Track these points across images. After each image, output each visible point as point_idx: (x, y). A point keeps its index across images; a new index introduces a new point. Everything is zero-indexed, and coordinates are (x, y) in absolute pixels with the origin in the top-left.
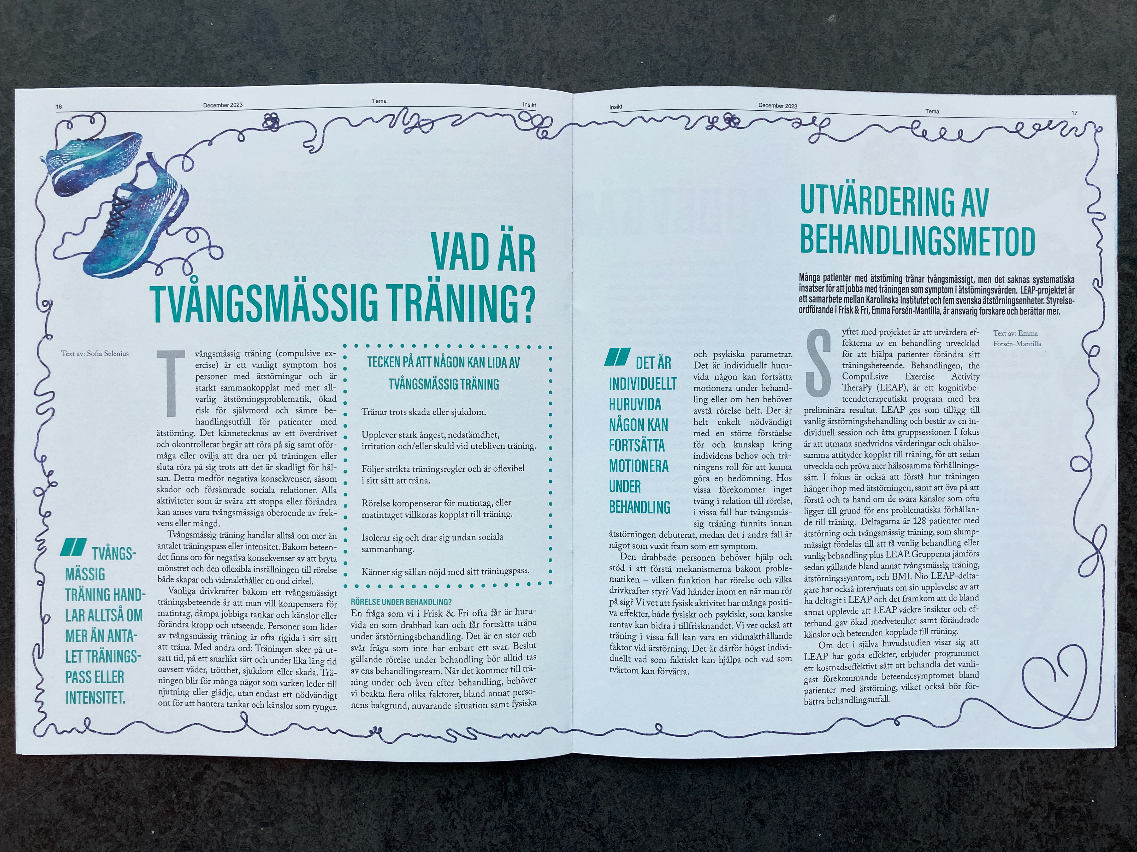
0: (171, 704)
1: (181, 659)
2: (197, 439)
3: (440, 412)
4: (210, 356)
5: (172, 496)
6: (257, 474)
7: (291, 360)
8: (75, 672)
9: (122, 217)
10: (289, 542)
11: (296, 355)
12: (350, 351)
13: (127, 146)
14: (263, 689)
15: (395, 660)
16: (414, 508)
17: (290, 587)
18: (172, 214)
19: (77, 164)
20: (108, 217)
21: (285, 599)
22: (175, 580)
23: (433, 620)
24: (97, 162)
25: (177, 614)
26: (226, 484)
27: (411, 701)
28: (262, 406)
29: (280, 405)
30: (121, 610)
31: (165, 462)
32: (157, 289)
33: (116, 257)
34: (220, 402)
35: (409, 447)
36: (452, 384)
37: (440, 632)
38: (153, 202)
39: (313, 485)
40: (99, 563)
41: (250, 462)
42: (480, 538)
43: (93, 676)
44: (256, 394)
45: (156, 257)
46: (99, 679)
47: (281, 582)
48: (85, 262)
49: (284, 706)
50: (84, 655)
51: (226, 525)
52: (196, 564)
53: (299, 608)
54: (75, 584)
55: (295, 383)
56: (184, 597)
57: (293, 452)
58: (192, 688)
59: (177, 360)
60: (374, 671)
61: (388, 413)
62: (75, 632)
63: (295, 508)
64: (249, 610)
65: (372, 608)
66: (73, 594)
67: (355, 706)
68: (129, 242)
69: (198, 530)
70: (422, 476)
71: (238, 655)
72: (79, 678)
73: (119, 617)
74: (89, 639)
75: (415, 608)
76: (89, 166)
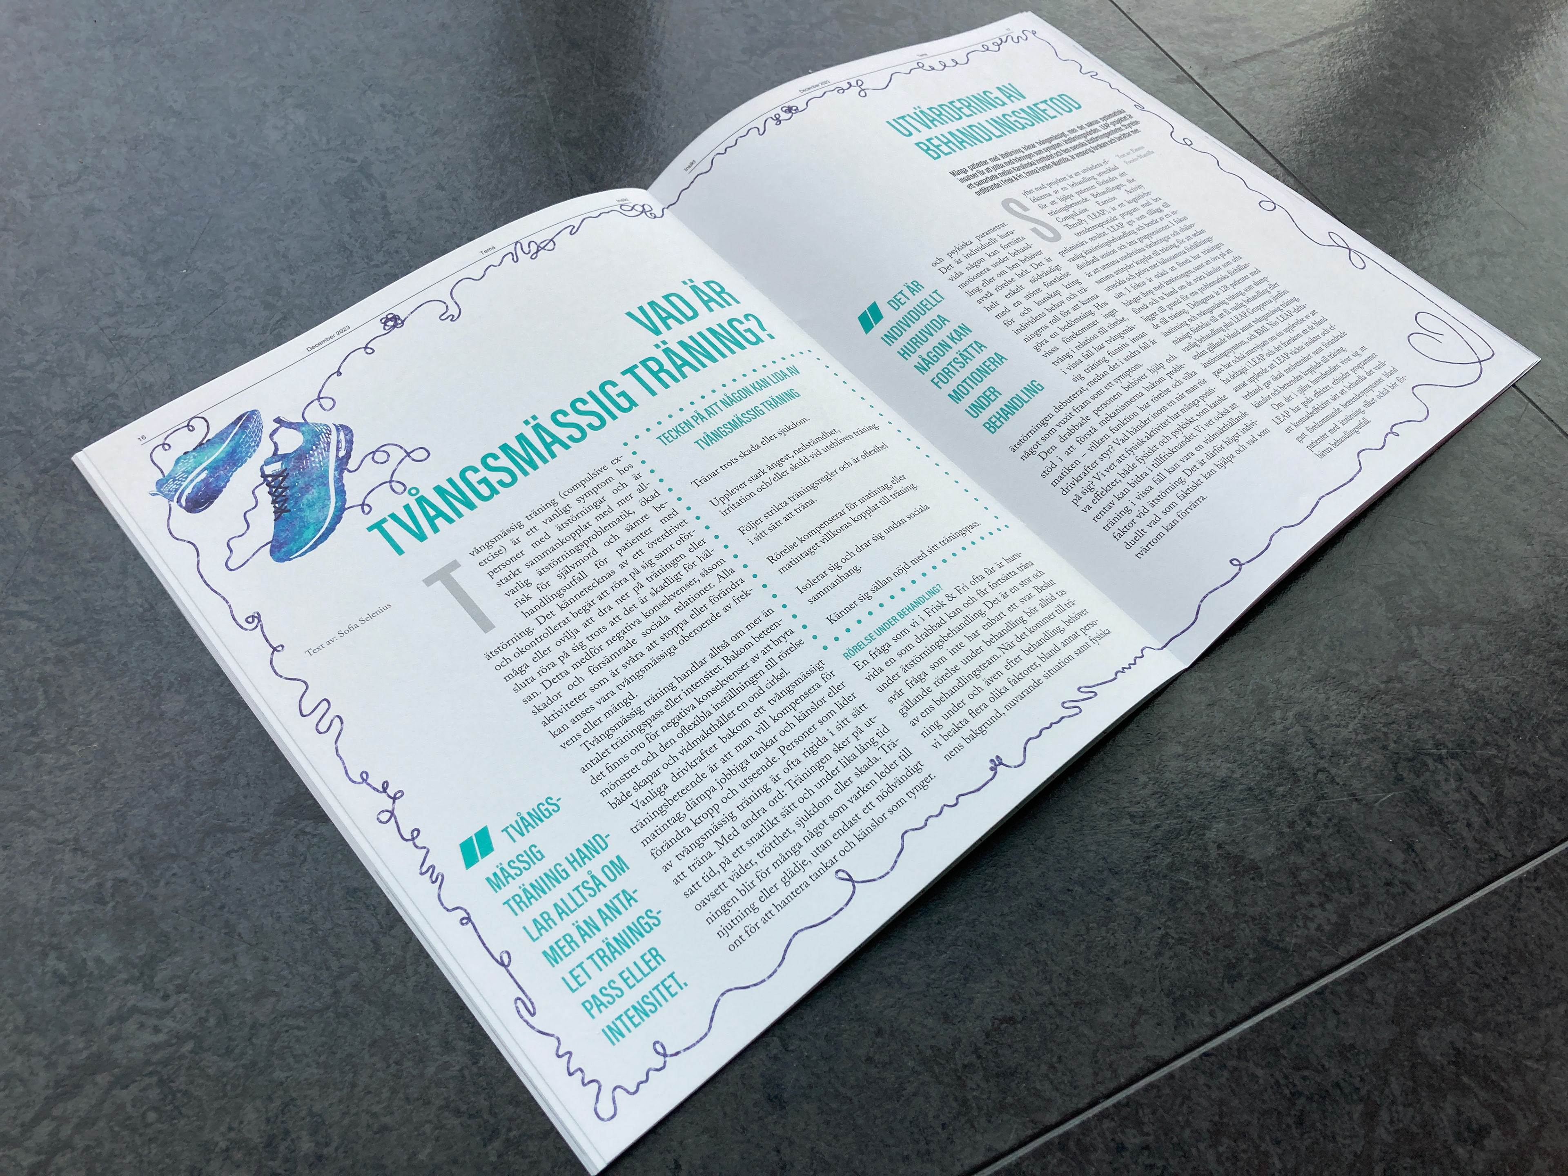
0: (745, 936)
1: (713, 873)
2: (539, 631)
3: (767, 440)
4: (488, 546)
5: (556, 706)
6: (636, 615)
7: (581, 491)
8: (594, 997)
9: (286, 488)
10: (728, 652)
11: (582, 483)
12: (633, 445)
13: (247, 427)
14: (835, 825)
15: (943, 679)
16: (823, 531)
17: (769, 694)
18: (342, 453)
19: (199, 474)
20: (270, 498)
21: (773, 710)
22: (633, 792)
23: (941, 613)
24: (221, 460)
25: (664, 828)
26: (608, 651)
27: (1000, 704)
28: (586, 551)
29: (606, 537)
30: (593, 877)
31: (519, 679)
32: (378, 526)
33: (306, 526)
34: (535, 579)
35: (767, 484)
36: (756, 413)
37: (959, 620)
38: (313, 455)
39: (705, 581)
40: (523, 844)
41: (618, 610)
42: (910, 517)
43: (620, 983)
44: (571, 545)
45: (352, 498)
46: (631, 981)
47: (754, 697)
48: (272, 553)
49: (876, 824)
50: (589, 966)
51: (643, 689)
52: (643, 754)
53: (797, 707)
54: (512, 888)
55: (604, 507)
56: (659, 801)
57: (656, 569)
58: (753, 896)
59: (454, 574)
60: (934, 705)
61: (720, 470)
62: (555, 947)
63: (705, 616)
64: (745, 753)
65: (872, 647)
66: (517, 903)
67: (949, 756)
68: (310, 506)
69: (616, 718)
70: (803, 500)
71: (774, 812)
72: (605, 1000)
73: (597, 886)
74: (579, 940)
75: (914, 615)
76: (214, 468)
